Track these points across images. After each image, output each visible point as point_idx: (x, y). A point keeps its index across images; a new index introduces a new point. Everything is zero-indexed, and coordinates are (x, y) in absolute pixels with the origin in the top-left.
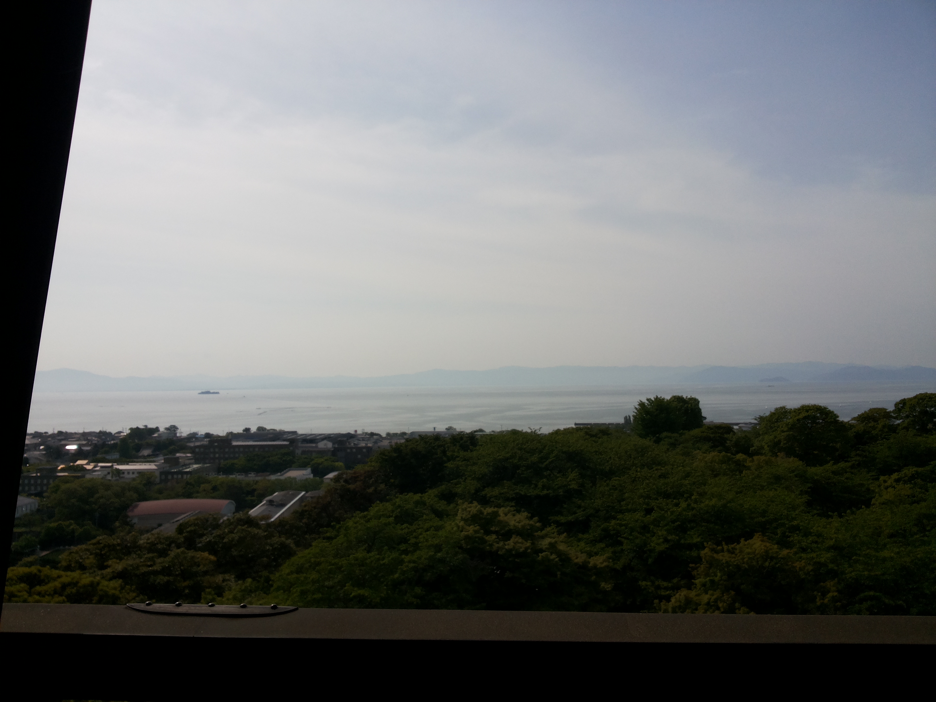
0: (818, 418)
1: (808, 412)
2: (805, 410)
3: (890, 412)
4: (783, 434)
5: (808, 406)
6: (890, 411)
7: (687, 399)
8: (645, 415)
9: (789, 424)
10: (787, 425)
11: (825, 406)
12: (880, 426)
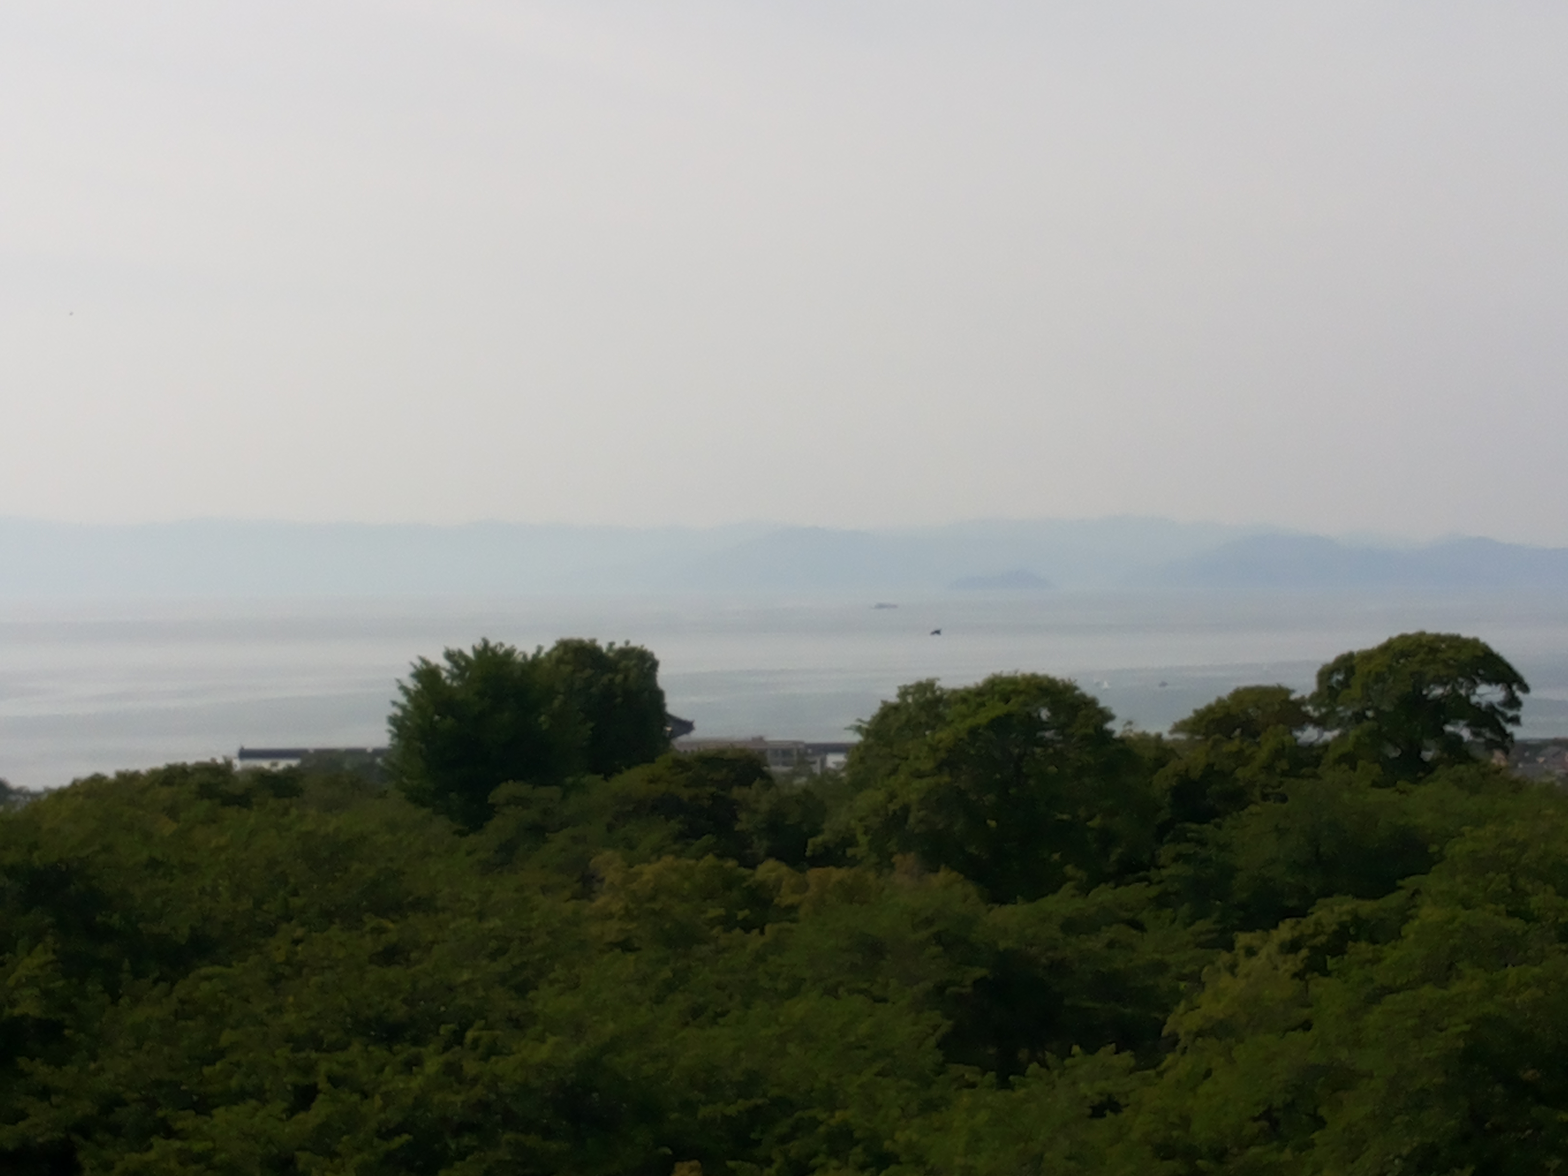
0: (1043, 726)
1: (1007, 701)
2: (997, 697)
3: (1302, 702)
4: (917, 784)
5: (1012, 681)
6: (1303, 697)
7: (611, 654)
8: (437, 717)
9: (941, 745)
10: (934, 749)
11: (1069, 680)
12: (1263, 755)
